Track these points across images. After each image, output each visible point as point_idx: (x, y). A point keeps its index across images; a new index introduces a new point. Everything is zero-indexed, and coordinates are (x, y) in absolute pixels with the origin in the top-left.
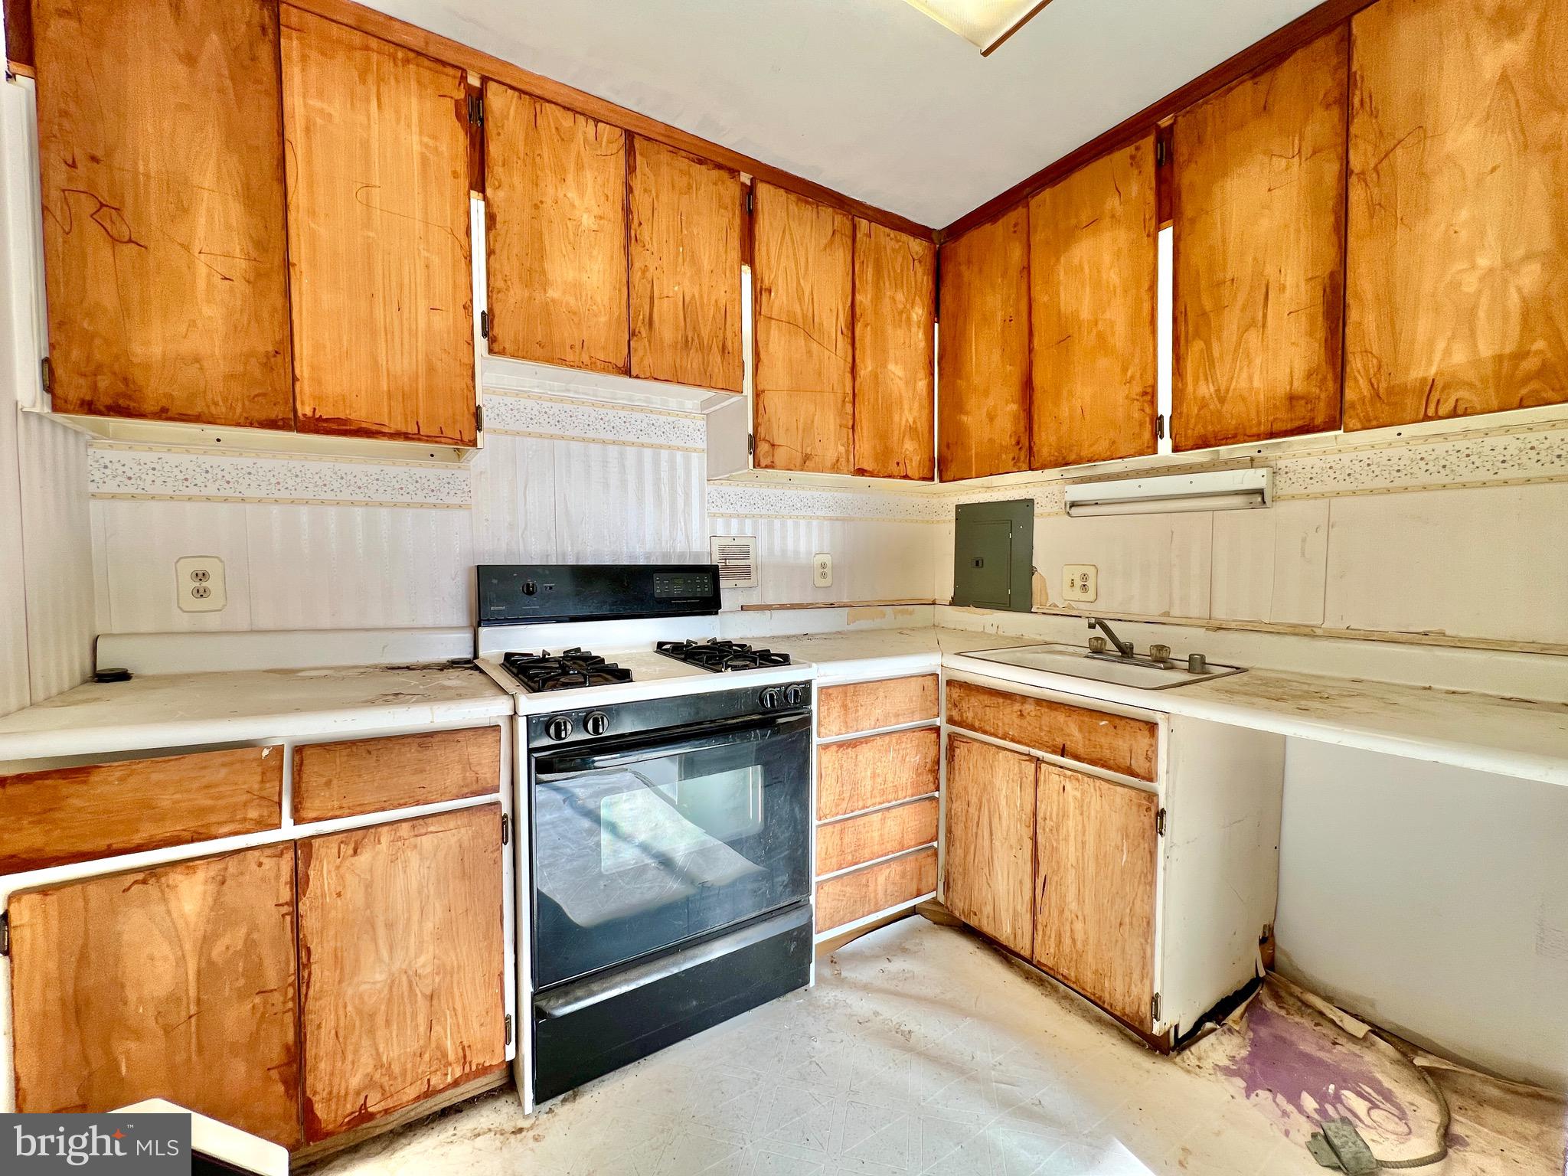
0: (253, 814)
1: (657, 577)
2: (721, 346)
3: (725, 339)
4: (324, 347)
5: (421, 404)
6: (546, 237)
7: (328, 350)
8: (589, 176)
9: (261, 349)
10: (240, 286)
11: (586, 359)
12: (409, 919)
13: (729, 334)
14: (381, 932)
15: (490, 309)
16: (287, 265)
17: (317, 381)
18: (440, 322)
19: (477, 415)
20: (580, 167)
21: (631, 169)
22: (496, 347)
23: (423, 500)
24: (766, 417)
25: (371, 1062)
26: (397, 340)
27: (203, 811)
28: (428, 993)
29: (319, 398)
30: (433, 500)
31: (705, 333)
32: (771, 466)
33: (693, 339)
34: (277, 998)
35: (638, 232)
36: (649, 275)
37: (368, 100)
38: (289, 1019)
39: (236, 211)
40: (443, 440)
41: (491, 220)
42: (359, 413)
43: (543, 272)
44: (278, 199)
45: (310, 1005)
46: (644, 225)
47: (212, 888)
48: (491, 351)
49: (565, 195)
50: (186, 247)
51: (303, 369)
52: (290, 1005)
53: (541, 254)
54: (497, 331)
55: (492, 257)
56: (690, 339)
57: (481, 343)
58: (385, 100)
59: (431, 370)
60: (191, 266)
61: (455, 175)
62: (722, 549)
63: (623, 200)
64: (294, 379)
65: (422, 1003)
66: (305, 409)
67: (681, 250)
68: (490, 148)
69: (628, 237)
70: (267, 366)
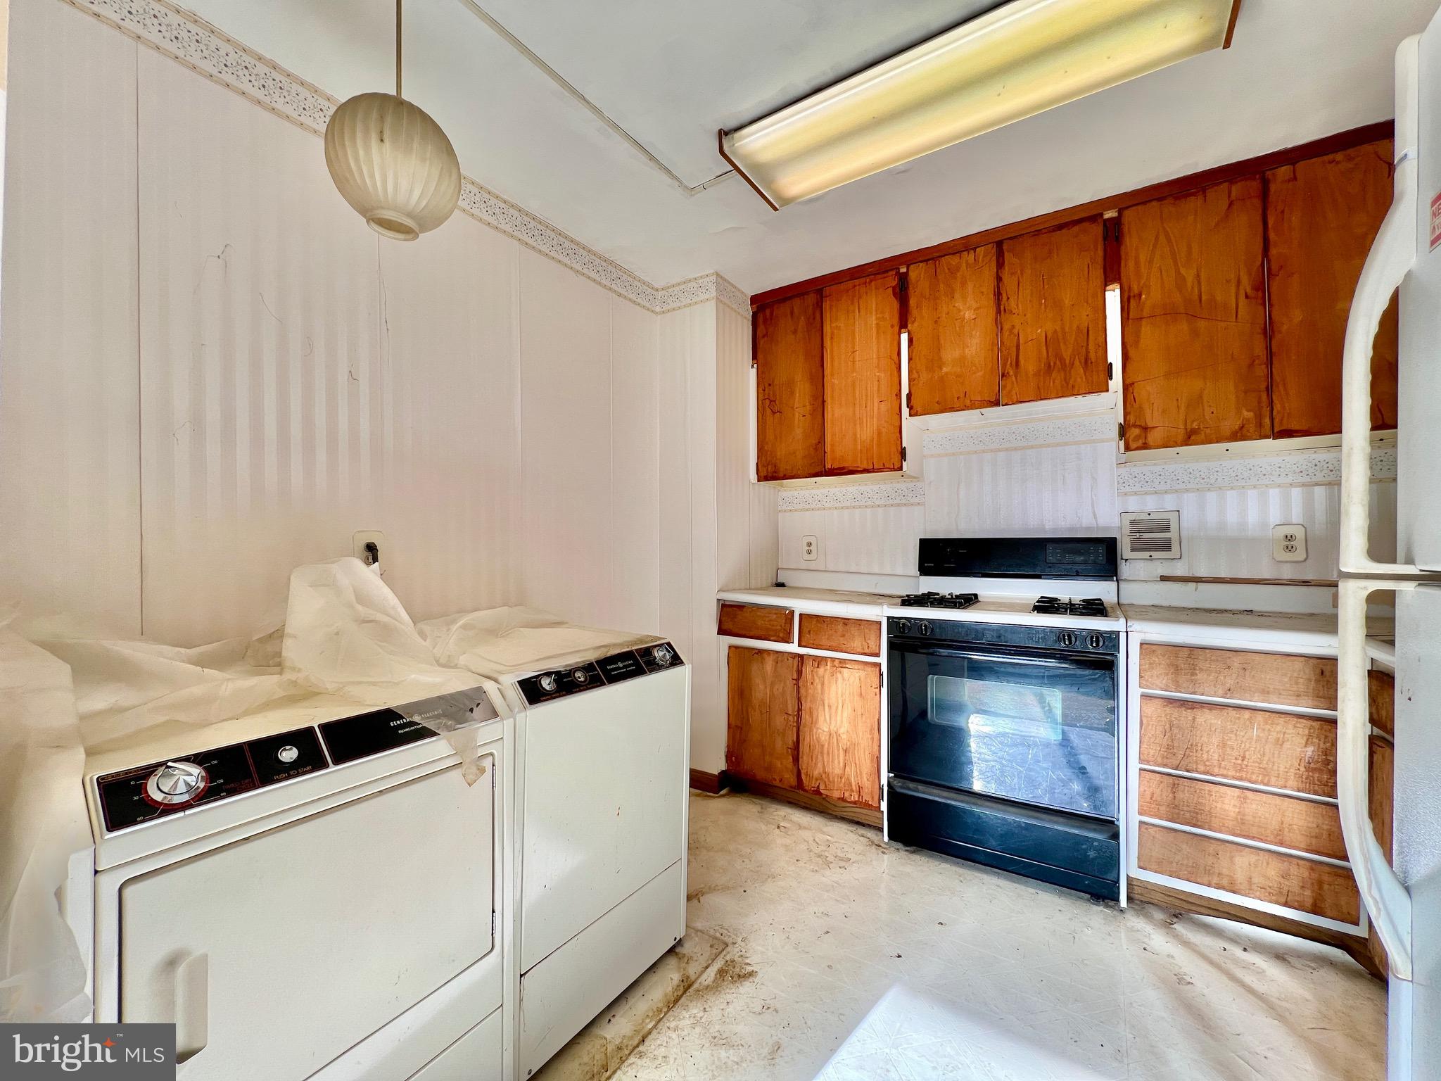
0: (781, 635)
1: (1050, 547)
2: (1083, 361)
3: (1088, 352)
4: (836, 435)
5: (875, 451)
6: (941, 338)
7: (837, 436)
8: (970, 286)
9: (814, 442)
10: (808, 417)
11: (968, 403)
12: (837, 707)
13: (1092, 347)
14: (826, 707)
15: (910, 391)
16: (823, 402)
17: (833, 451)
18: (884, 407)
19: (903, 454)
20: (964, 284)
21: (1000, 265)
22: (913, 412)
23: (899, 502)
24: (1136, 406)
25: (821, 770)
26: (865, 425)
27: (768, 629)
28: (845, 748)
29: (834, 459)
30: (904, 501)
31: (1067, 354)
32: (1145, 446)
33: (1055, 363)
34: (791, 718)
35: (1006, 305)
36: (1016, 331)
37: (854, 312)
38: (795, 729)
39: (807, 385)
40: (884, 470)
41: (910, 341)
42: (848, 464)
43: (940, 358)
44: (821, 374)
45: (801, 728)
46: (1011, 299)
47: (774, 664)
48: (910, 415)
49: (954, 306)
50: (792, 408)
51: (828, 448)
52: (795, 724)
53: (939, 348)
54: (913, 402)
55: (911, 362)
56: (1052, 364)
57: (905, 411)
58: (861, 307)
59: (879, 433)
60: (794, 415)
61: (892, 326)
62: (1133, 523)
63: (994, 289)
64: (825, 452)
65: (842, 753)
66: (828, 466)
67: (1043, 301)
68: (911, 302)
69: (999, 311)
70: (816, 449)
